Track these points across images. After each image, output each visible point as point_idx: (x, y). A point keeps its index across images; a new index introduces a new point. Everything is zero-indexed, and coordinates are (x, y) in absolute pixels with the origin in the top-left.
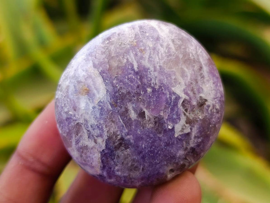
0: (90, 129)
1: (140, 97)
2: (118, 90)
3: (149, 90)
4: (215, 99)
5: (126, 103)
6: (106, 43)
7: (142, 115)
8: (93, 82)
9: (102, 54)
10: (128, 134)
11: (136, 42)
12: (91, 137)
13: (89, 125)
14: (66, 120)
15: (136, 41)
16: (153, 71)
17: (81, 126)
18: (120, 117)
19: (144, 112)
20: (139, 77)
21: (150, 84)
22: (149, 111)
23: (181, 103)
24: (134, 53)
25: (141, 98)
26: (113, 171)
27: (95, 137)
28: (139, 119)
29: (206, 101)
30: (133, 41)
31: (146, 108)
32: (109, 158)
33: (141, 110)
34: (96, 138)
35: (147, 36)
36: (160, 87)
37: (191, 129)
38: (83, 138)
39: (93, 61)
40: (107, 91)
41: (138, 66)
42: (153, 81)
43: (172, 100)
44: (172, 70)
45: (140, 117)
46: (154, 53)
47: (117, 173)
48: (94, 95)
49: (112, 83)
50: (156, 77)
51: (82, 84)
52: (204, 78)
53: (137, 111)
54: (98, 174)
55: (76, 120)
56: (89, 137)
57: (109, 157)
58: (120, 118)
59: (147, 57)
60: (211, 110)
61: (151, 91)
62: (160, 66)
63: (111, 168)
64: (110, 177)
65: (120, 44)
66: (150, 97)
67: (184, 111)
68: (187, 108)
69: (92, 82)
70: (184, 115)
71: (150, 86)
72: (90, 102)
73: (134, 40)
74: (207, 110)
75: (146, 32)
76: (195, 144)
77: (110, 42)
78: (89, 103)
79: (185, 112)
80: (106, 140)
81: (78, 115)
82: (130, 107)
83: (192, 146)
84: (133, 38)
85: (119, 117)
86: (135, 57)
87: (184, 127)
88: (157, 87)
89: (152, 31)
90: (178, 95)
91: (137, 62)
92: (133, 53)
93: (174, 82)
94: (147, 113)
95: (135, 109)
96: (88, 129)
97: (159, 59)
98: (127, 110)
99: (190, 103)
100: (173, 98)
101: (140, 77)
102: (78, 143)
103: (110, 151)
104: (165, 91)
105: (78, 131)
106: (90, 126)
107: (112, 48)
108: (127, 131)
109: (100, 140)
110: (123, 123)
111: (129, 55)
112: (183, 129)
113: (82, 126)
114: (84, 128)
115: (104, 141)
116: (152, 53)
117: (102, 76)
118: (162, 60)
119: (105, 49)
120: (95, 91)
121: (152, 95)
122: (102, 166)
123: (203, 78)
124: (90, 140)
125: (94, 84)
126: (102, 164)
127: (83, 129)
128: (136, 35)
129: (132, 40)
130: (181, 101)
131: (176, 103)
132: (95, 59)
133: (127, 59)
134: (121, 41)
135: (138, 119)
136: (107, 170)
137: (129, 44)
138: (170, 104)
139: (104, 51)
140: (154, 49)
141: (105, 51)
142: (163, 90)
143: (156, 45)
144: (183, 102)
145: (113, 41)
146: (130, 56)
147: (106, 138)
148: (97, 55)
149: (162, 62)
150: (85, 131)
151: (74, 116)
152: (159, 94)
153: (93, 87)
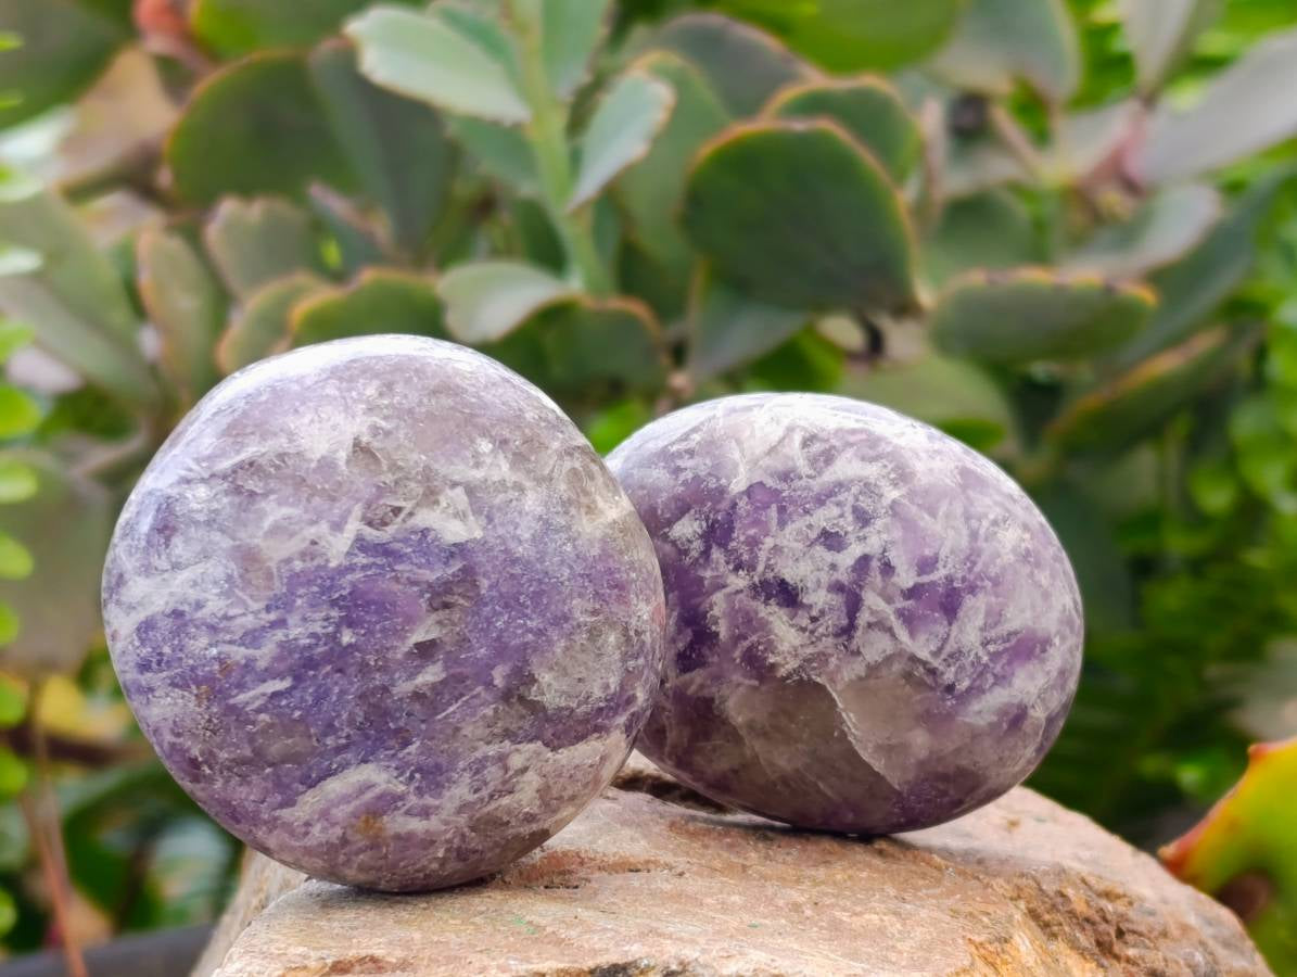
0: (485, 793)
1: (372, 663)
2: (359, 732)
3: (347, 637)
4: (347, 408)
5: (394, 702)
6: (208, 771)
7: (426, 651)
8: (339, 803)
9: (249, 783)
10: (489, 684)
11: (198, 688)
12: (507, 786)
13: (472, 797)
14: (465, 860)
15: (193, 687)
16: (285, 631)
17: (478, 820)
18: (440, 713)
19: (418, 645)
20: (311, 673)
21: (327, 635)
22: (412, 631)
23: (375, 533)
24: (235, 691)
25: (376, 661)
26: (607, 700)
27: (507, 776)
28: (441, 657)
29: (360, 442)
30: (196, 696)
31: (403, 639)
32: (568, 724)
33: (409, 654)
34: (511, 773)
35: (173, 651)
36: (334, 603)
37: (454, 485)
38: (516, 805)
39: (274, 809)
40: (365, 761)
41: (275, 678)
42: (317, 628)
43: (371, 560)
44: (275, 570)
45: (432, 656)
46: (227, 630)
47: (613, 687)
48: (380, 797)
49: (339, 750)
50: (304, 619)
51: (349, 832)
52: (285, 454)
53: (416, 667)
54: (624, 736)
55: (463, 836)
56: (511, 792)
57: (564, 724)
58: (444, 714)
59: (242, 650)
60: (386, 418)
61: (351, 630)
62: (268, 609)
63: (601, 710)
64: (631, 700)
65: (208, 733)
66: (370, 632)
67: (399, 519)
68: (389, 509)
69: (341, 807)
70: (414, 517)
71: (334, 638)
72: (404, 805)
73: (191, 693)
74: (388, 434)
75: (160, 654)
76: (501, 456)
77: (206, 762)
78: (406, 808)
79: (402, 515)
80: (514, 742)
81: (446, 831)
82: (403, 687)
83: (508, 466)
84: (186, 693)
85: (439, 717)
86: (249, 689)
87: (451, 511)
88: (335, 613)
89: (150, 633)
90: (352, 545)
91: (264, 681)
92: (237, 695)
93: (312, 559)
94: (418, 636)
95: (411, 676)
96: (486, 800)
97: (244, 614)
98: (417, 696)
99: (372, 503)
100: (365, 561)
101: (311, 669)
102: (531, 815)
103: (547, 726)
104: (344, 589)
105: (495, 823)
106: (476, 796)
107: (226, 756)
108: (479, 689)
109: (516, 761)
110: (456, 702)
111: (244, 708)
112: (456, 515)
113: (478, 816)
114: (486, 810)
115: (517, 750)
116: (228, 637)
117: (319, 781)
118: (246, 607)
119: (230, 777)
120: (369, 796)
121: (363, 628)
122: (596, 735)
123: (286, 459)
124: (518, 788)
125: (346, 799)
126: (589, 737)
127: (488, 813)
128: (174, 685)
129: (193, 698)
130: (372, 534)
131: (379, 547)
132: (266, 804)
133: (259, 711)
134: (197, 729)
135: (438, 660)
136: (607, 717)
137: (208, 708)
138: (382, 567)
139: (237, 778)
140: (213, 629)
141: (239, 776)
142: (341, 595)
143: (198, 623)
144: (370, 524)
145: (202, 754)
146: (247, 703)
147: (507, 743)
148: (252, 797)
149: (255, 606)
150: (493, 805)
151: (448, 841)
152: (357, 606)
153: (357, 802)
